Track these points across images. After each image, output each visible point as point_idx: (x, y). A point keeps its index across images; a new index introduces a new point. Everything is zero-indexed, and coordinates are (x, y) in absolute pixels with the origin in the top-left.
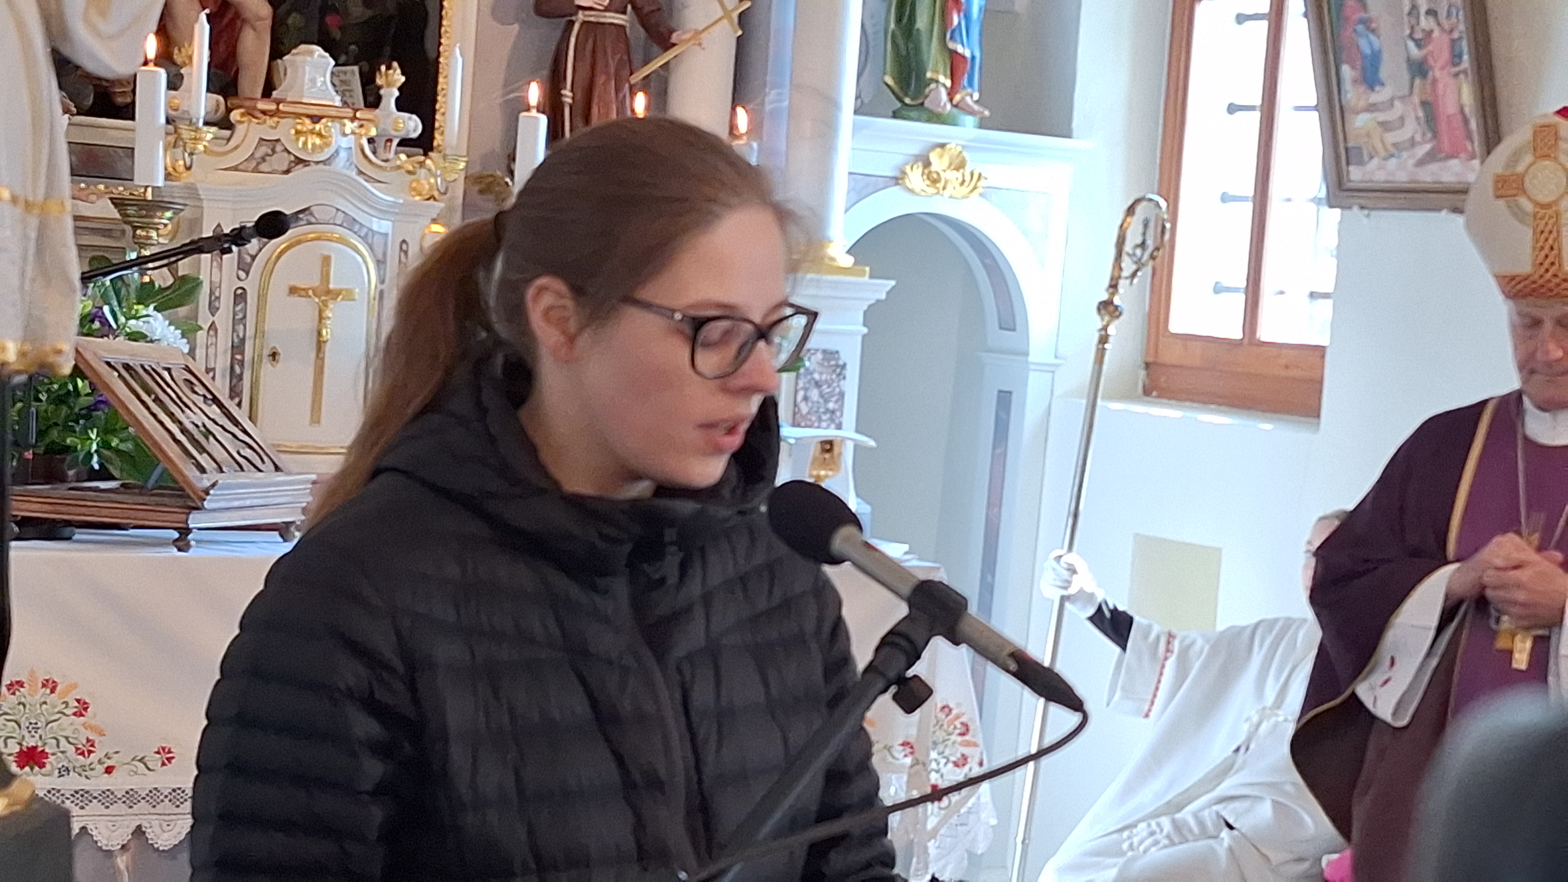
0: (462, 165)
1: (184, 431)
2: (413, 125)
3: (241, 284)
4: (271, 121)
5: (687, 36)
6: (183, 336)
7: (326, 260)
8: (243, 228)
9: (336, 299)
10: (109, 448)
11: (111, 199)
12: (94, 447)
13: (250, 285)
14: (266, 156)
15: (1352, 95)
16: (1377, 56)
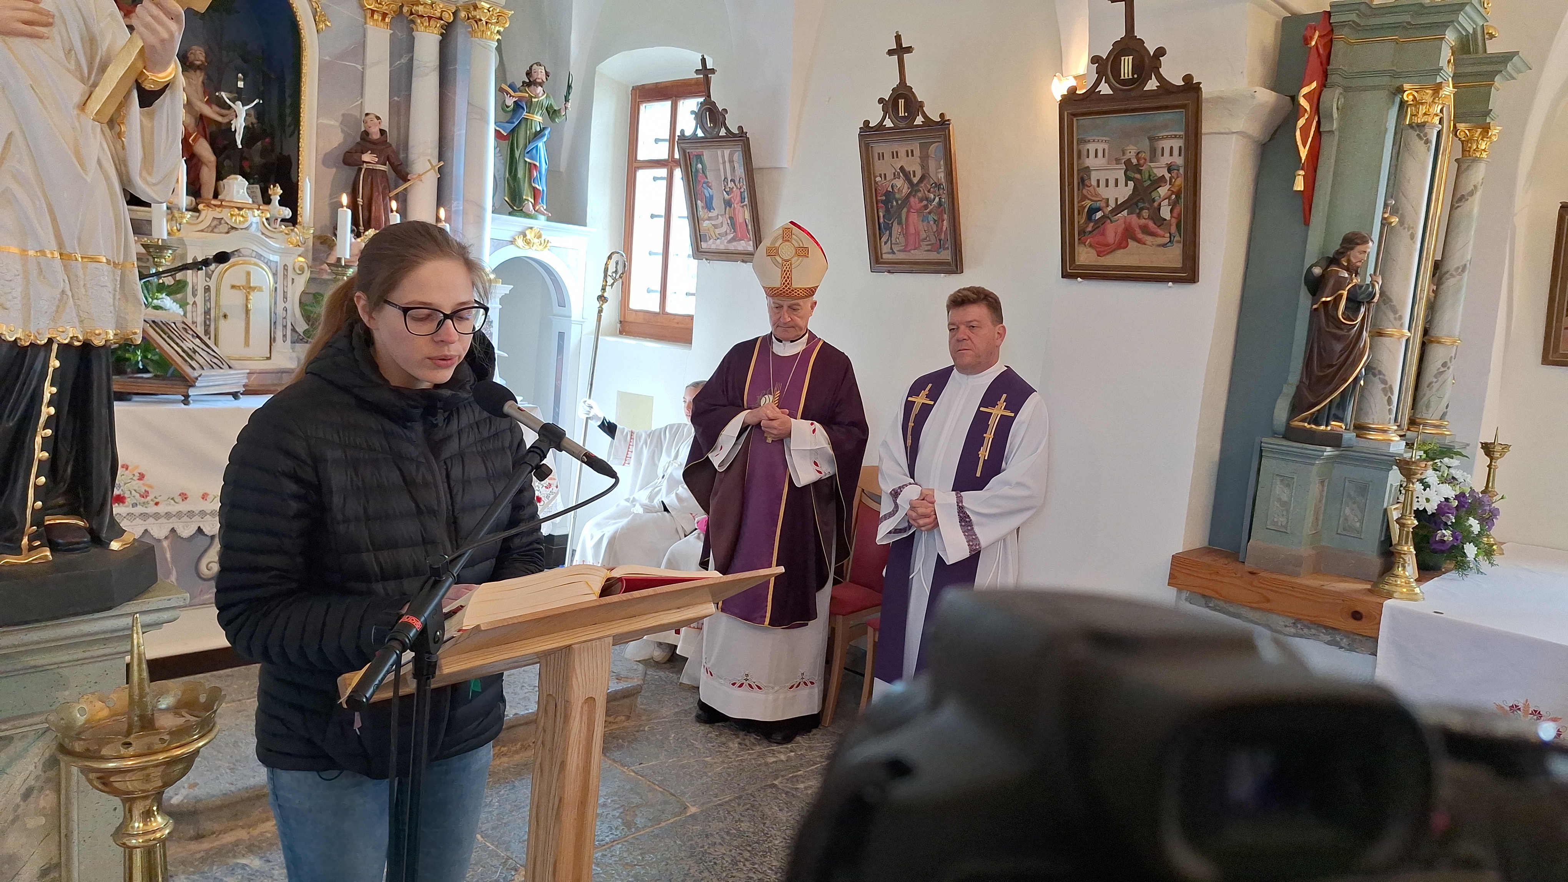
0: (312, 231)
1: (184, 351)
2: (287, 213)
3: (207, 284)
4: (218, 210)
5: (415, 177)
6: (180, 307)
7: (248, 274)
8: (208, 259)
9: (254, 291)
10: (147, 358)
11: (142, 244)
12: (140, 358)
13: (212, 284)
14: (216, 225)
15: (702, 213)
16: (711, 197)
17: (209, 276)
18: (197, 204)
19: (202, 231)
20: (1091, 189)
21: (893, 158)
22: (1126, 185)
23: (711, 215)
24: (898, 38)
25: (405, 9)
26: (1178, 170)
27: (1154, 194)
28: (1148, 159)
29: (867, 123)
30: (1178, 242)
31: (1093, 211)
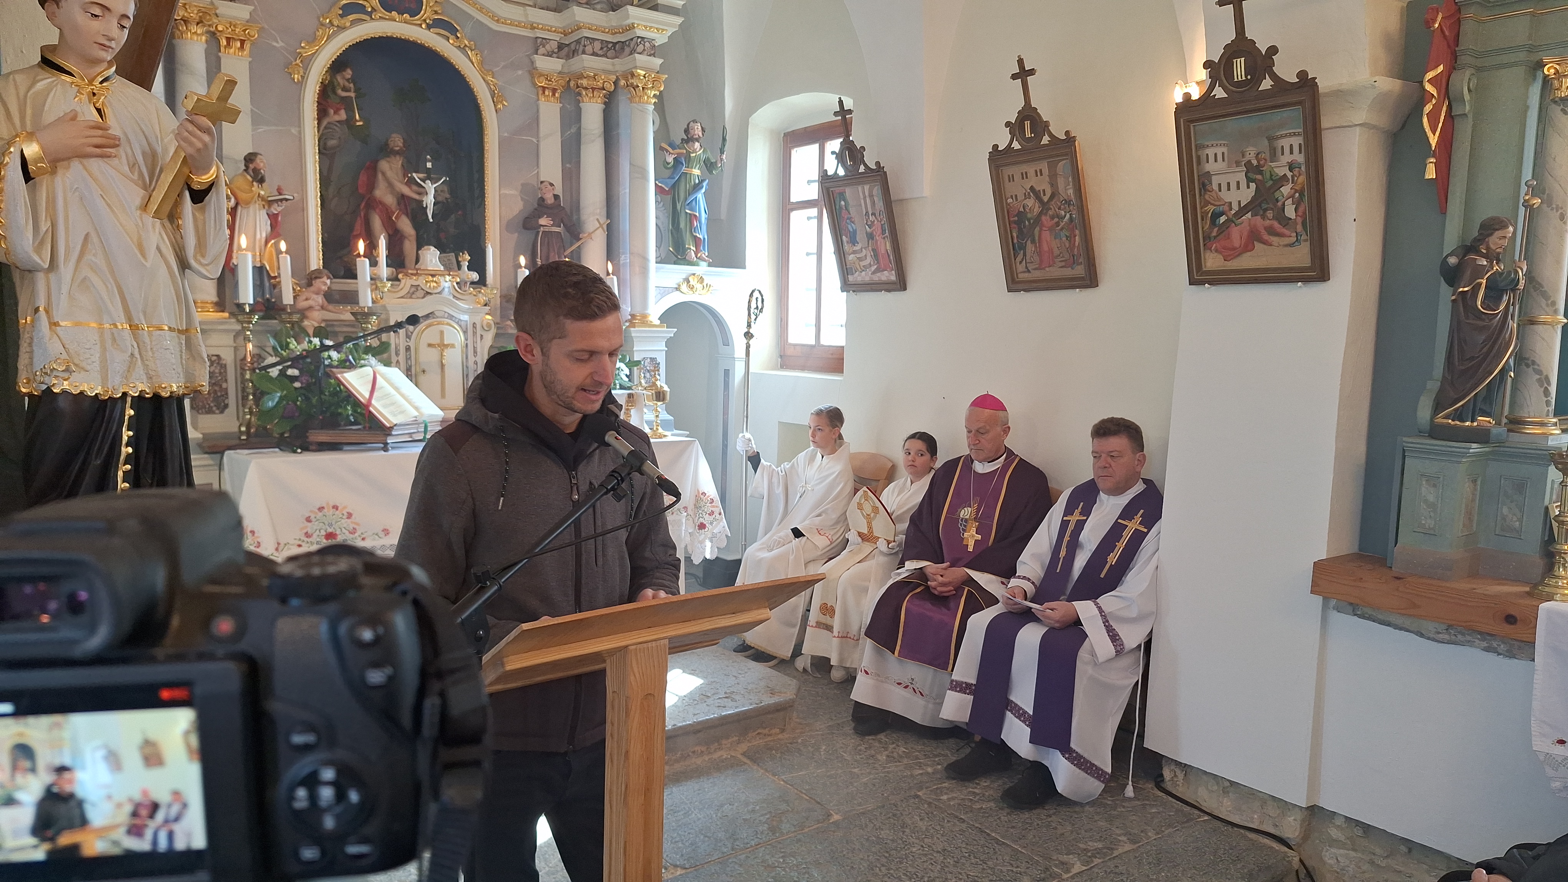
0: (497, 291)
2: (475, 276)
3: (407, 343)
5: (586, 235)
8: (401, 322)
9: (447, 347)
12: (350, 413)
13: (412, 344)
14: (414, 292)
15: (847, 247)
16: (855, 232)
17: (408, 337)
18: (397, 274)
19: (402, 297)
20: (1213, 194)
21: (1023, 178)
22: (1248, 187)
23: (855, 248)
24: (1021, 62)
25: (572, 84)
26: (1300, 168)
27: (1277, 194)
28: (1268, 159)
29: (995, 147)
30: (1306, 240)
31: (1216, 215)
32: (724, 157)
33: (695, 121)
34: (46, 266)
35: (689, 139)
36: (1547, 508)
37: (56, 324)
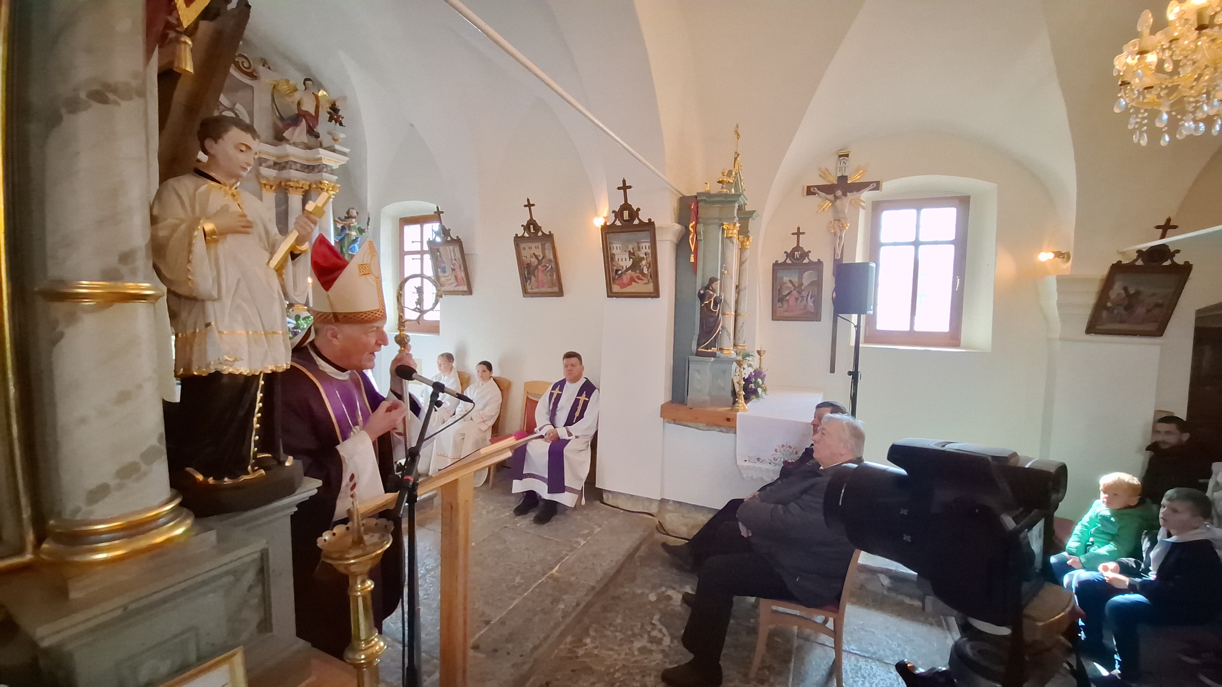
16: (447, 268)
20: (616, 262)
22: (630, 261)
23: (447, 275)
24: (528, 200)
26: (649, 255)
27: (641, 264)
28: (637, 250)
29: (517, 235)
30: (651, 282)
31: (617, 271)
32: (369, 227)
33: (353, 208)
34: (216, 297)
35: (349, 217)
36: (732, 379)
37: (220, 332)
